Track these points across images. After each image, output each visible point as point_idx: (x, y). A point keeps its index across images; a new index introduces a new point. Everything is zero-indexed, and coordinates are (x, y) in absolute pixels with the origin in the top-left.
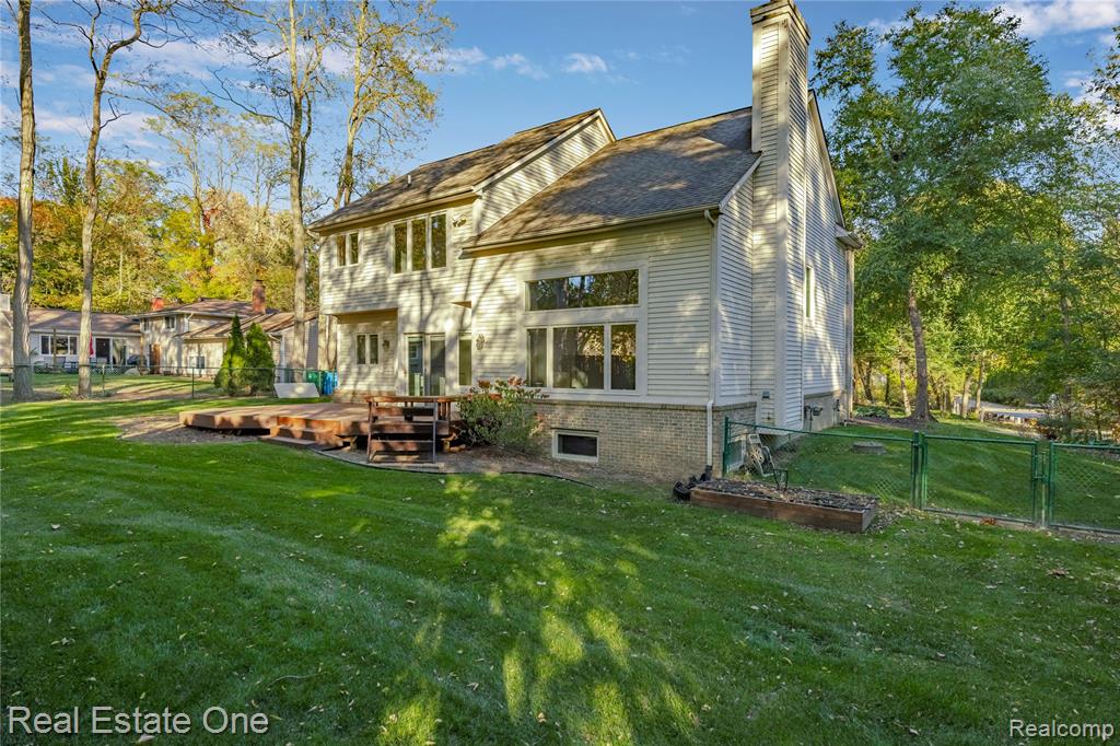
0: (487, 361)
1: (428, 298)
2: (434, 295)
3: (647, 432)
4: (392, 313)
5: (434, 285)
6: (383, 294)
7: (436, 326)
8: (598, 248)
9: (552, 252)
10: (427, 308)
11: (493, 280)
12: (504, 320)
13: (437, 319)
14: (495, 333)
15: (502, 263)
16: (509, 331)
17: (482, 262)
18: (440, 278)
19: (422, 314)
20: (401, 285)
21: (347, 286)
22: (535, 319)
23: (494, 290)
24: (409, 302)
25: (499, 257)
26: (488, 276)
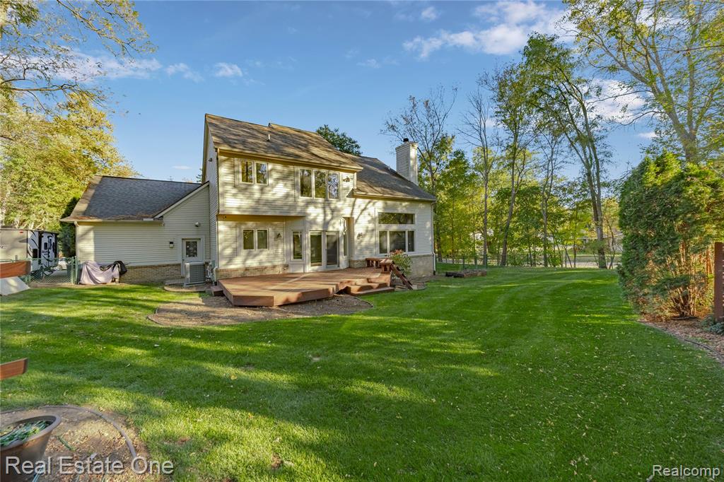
0: (363, 244)
1: (329, 212)
2: (333, 211)
3: (421, 263)
4: (302, 217)
5: (333, 206)
6: (294, 206)
7: (334, 227)
8: (404, 204)
9: (389, 202)
10: (329, 217)
11: (365, 209)
12: (371, 226)
13: (334, 223)
14: (367, 231)
15: (369, 202)
16: (373, 230)
17: (359, 201)
18: (335, 203)
19: (325, 219)
20: (308, 204)
21: (257, 195)
22: (383, 227)
23: (365, 213)
24: (315, 213)
25: (367, 200)
26: (363, 207)
